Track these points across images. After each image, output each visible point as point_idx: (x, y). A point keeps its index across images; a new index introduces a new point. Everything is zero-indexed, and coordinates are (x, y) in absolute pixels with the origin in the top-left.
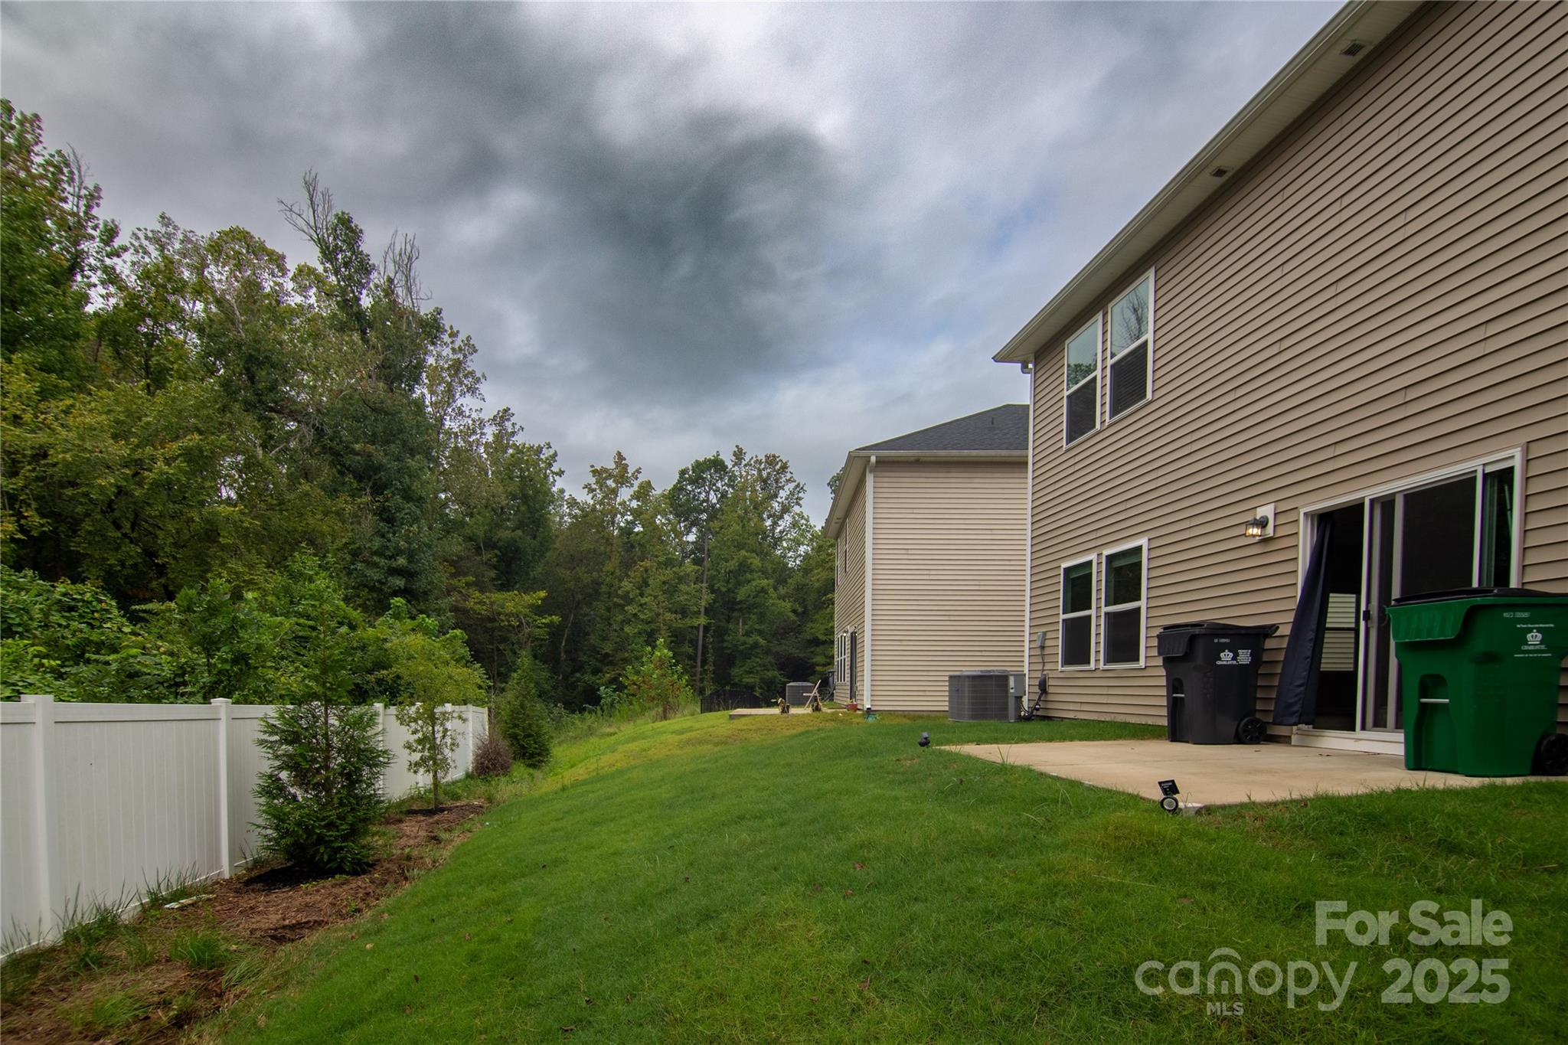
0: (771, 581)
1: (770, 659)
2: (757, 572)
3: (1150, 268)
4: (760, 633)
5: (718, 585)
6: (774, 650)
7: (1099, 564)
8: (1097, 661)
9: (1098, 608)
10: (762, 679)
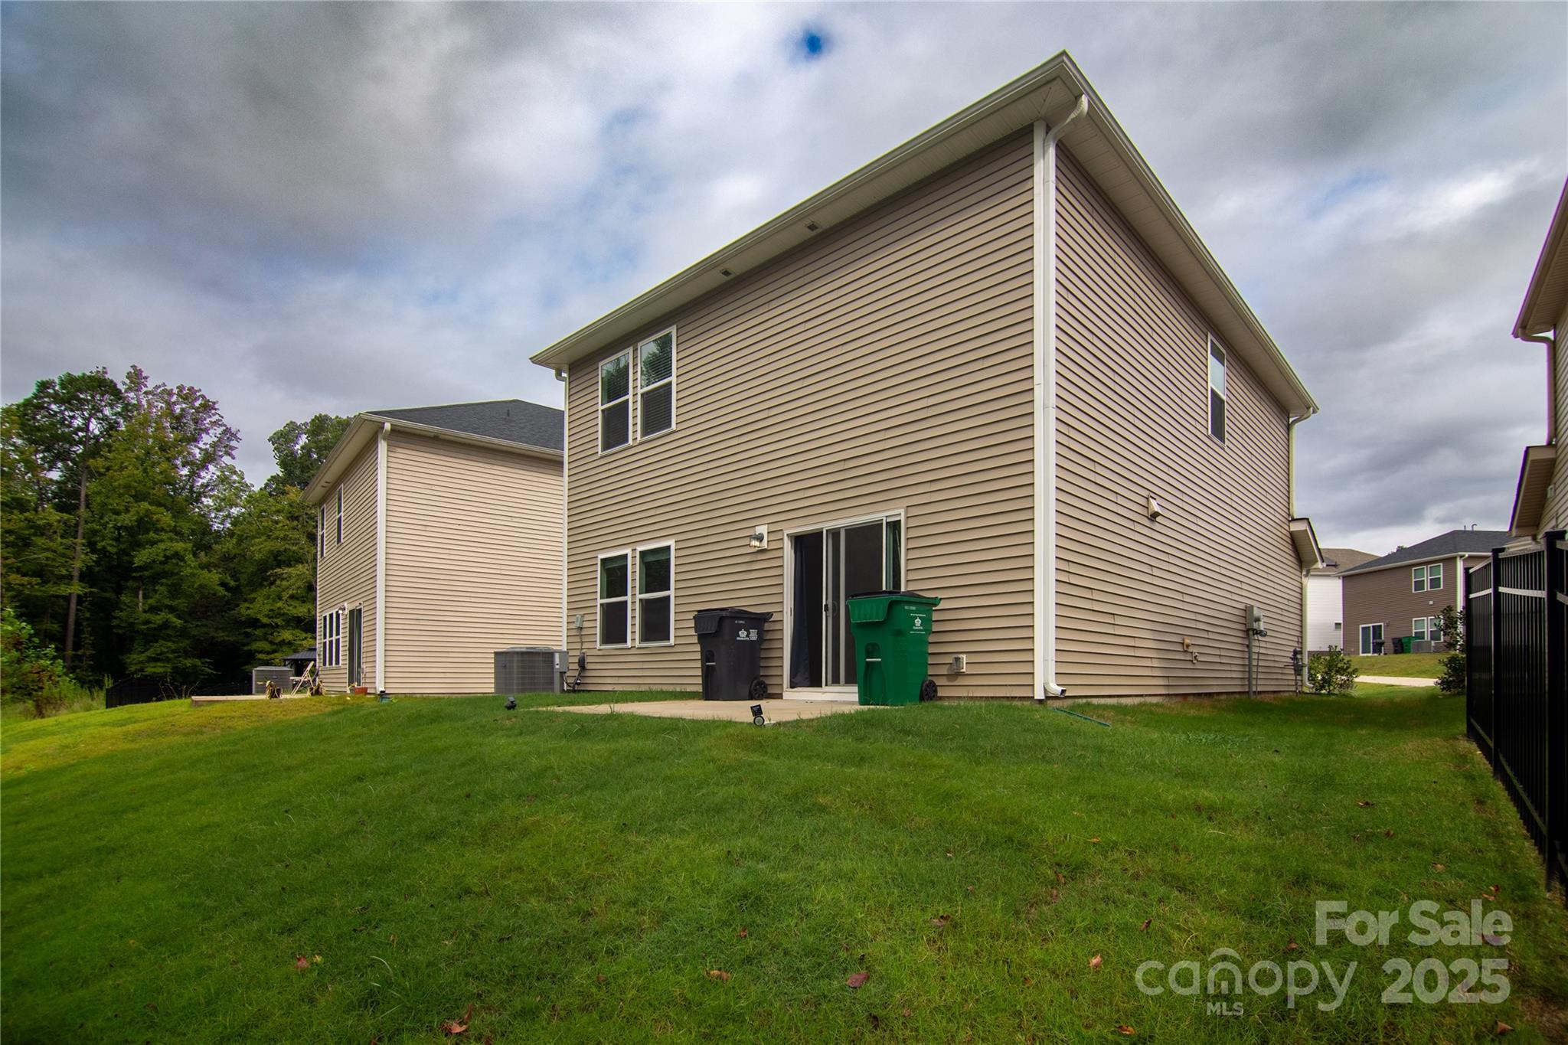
0: (189, 546)
1: (185, 643)
2: (166, 532)
3: (673, 324)
4: (172, 609)
5: (103, 543)
6: (194, 632)
7: (634, 557)
8: (633, 640)
9: (634, 595)
10: (175, 669)
